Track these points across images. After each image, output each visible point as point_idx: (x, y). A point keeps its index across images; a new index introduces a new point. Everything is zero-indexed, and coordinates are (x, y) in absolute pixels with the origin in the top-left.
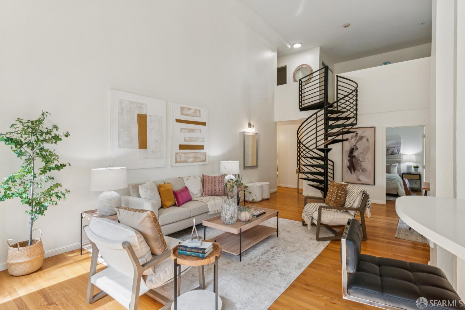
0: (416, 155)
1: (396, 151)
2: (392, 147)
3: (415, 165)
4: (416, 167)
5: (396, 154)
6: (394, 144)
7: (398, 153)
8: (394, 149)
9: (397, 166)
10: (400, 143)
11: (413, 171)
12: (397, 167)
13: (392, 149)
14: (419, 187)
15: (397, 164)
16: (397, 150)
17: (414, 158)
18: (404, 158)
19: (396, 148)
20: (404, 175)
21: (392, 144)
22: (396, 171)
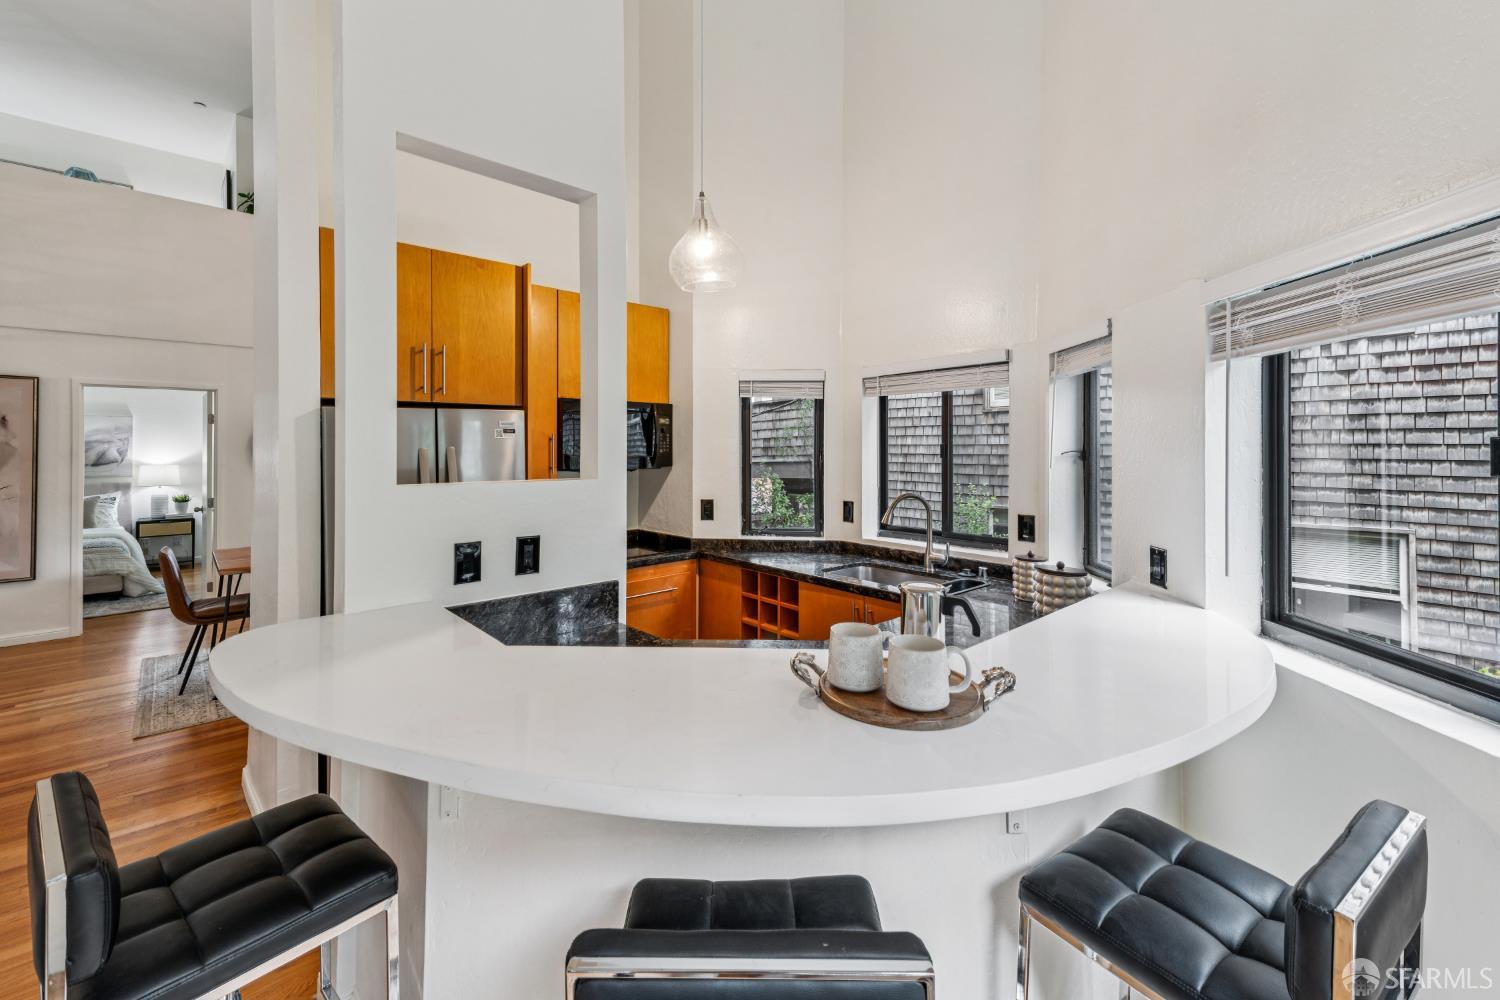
0: (182, 464)
1: (113, 453)
2: (96, 441)
3: (179, 493)
4: (182, 501)
5: (114, 461)
6: (108, 431)
7: (122, 460)
8: (106, 446)
9: (117, 500)
10: (130, 430)
11: (172, 510)
12: (116, 504)
13: (100, 448)
14: (190, 554)
15: (118, 495)
16: (118, 451)
17: (175, 474)
18: (142, 475)
19: (113, 445)
20: (141, 526)
21: (97, 431)
22: (115, 516)
